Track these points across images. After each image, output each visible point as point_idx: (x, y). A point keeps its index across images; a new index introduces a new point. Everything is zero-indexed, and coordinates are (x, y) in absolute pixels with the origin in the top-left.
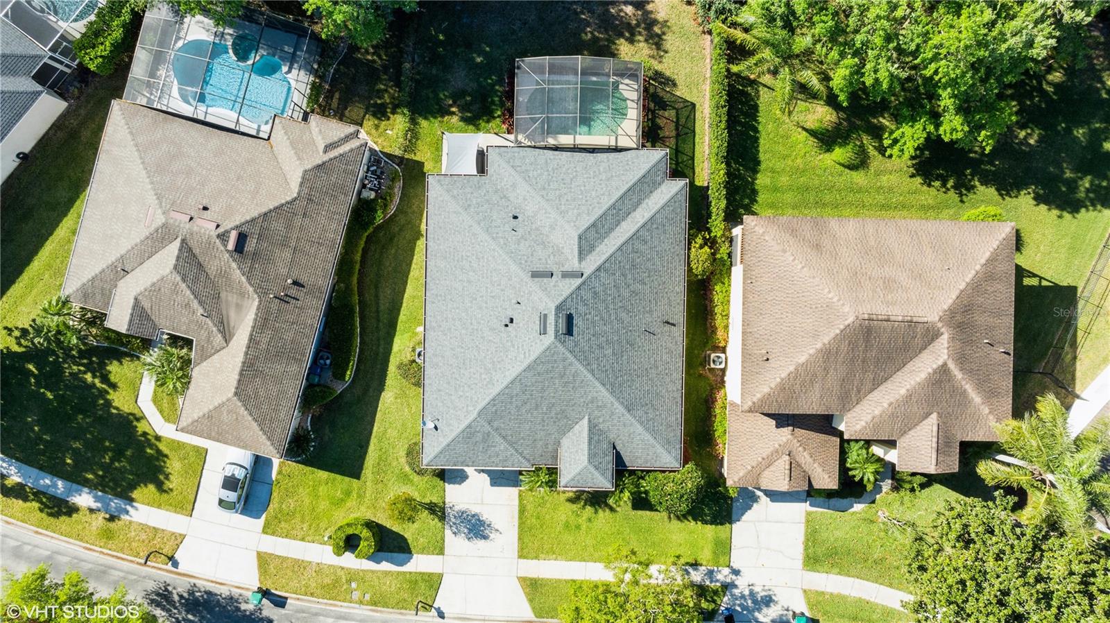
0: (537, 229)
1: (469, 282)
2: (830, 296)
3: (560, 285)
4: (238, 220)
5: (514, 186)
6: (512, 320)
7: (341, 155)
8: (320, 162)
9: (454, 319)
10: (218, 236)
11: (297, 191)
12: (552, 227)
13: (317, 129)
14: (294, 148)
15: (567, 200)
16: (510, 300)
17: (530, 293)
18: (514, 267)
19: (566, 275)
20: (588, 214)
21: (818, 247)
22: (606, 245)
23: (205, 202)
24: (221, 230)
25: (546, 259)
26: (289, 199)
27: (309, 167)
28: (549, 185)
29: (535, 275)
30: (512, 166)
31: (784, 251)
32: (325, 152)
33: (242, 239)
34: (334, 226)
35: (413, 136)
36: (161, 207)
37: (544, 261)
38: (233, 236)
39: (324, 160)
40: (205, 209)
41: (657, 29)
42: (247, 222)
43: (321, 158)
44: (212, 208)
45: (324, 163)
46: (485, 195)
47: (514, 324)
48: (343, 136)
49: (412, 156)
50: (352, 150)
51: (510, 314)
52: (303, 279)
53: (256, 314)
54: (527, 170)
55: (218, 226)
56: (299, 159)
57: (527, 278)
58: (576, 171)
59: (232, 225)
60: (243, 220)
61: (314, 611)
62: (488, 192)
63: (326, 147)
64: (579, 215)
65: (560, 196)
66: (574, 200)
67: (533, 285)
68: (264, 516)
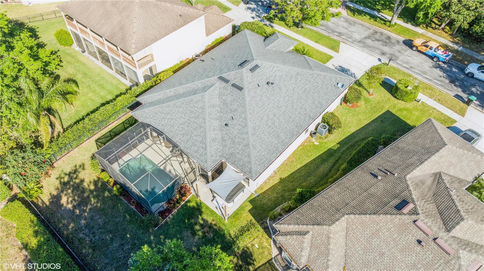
0: (221, 112)
1: (275, 115)
3: (233, 78)
4: (397, 219)
5: (214, 140)
6: (268, 83)
7: (298, 224)
8: (315, 226)
9: (296, 110)
10: (418, 214)
11: (343, 218)
12: (214, 106)
13: (303, 254)
14: (328, 249)
15: (195, 114)
16: (261, 90)
17: (250, 83)
18: (248, 99)
19: (227, 81)
20: (192, 100)
21: (122, 28)
22: (197, 86)
23: (418, 248)
24: (414, 217)
25: (230, 94)
26: (352, 216)
27: (325, 227)
28: (197, 127)
29: (240, 89)
30: (206, 150)
31: (134, 32)
32: (308, 232)
33: (400, 207)
34: (332, 193)
36: (460, 265)
37: (231, 94)
38: (406, 210)
39: (311, 227)
40: (419, 242)
41: (66, 179)
42: (391, 214)
43: (314, 230)
44: (414, 240)
45: (313, 225)
46: (233, 147)
47: (268, 81)
48: (288, 237)
49: (254, 221)
50: (289, 224)
51: (266, 86)
52: (370, 177)
53: (412, 171)
54: (201, 143)
55: (415, 221)
56: (329, 238)
57: (246, 90)
58: (178, 127)
59: (403, 217)
60: (394, 216)
62: (229, 149)
63: (305, 235)
64: (196, 103)
65: (197, 118)
66: (192, 112)
67: (245, 85)
68: (453, 125)
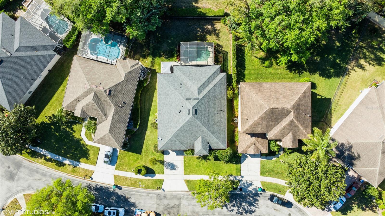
0: (187, 87)
1: (169, 101)
2: (263, 103)
3: (193, 101)
4: (109, 87)
5: (181, 76)
6: (181, 111)
7: (135, 69)
8: (130, 71)
9: (166, 111)
10: (104, 91)
11: (124, 79)
12: (191, 87)
13: (128, 62)
14: (123, 67)
16: (180, 106)
17: (185, 104)
18: (181, 97)
19: (195, 99)
20: (200, 83)
21: (259, 90)
22: (205, 91)
23: (100, 82)
24: (105, 89)
25: (189, 95)
26: (122, 81)
27: (127, 72)
28: (190, 75)
29: (187, 99)
30: (180, 71)
31: (251, 91)
32: (131, 68)
33: (110, 91)
34: (133, 87)
35: (153, 63)
36: (89, 84)
38: (108, 91)
39: (131, 70)
40: (100, 84)
42: (111, 87)
43: (130, 70)
44: (102, 84)
45: (131, 71)
47: (181, 112)
48: (135, 64)
49: (153, 68)
50: (138, 67)
51: (181, 109)
52: (126, 102)
53: (114, 111)
54: (184, 72)
55: (104, 88)
56: (124, 70)
57: (184, 100)
58: (197, 72)
59: (108, 88)
60: (110, 87)
61: (129, 190)
62: (174, 78)
63: (131, 67)
64: (198, 83)
65: (193, 78)
66: (196, 79)
67: (186, 102)
68: (116, 165)
